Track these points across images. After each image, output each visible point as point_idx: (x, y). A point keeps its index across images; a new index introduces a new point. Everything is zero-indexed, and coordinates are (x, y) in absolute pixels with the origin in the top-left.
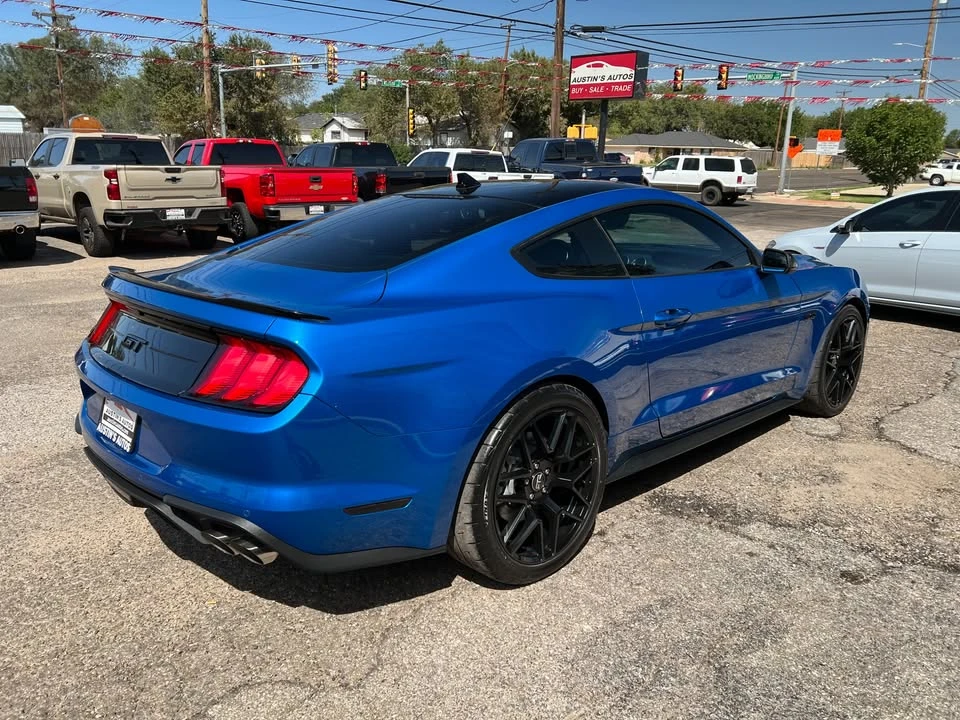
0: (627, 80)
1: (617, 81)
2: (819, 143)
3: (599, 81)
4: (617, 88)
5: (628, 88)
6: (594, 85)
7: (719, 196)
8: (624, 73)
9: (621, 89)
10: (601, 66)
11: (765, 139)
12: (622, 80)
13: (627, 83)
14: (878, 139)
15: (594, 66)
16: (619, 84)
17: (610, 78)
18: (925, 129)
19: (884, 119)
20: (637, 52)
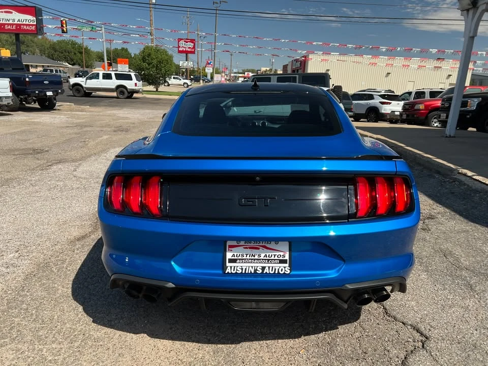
0: (31, 23)
1: (24, 23)
2: (119, 65)
3: (11, 22)
4: (25, 27)
5: (33, 28)
6: (8, 24)
7: (126, 94)
8: (28, 19)
9: (28, 28)
10: (11, 13)
11: (75, 61)
12: (27, 23)
13: (32, 25)
14: (149, 64)
15: (6, 12)
16: (27, 25)
17: (19, 20)
18: (167, 61)
19: (149, 55)
20: (35, 7)
